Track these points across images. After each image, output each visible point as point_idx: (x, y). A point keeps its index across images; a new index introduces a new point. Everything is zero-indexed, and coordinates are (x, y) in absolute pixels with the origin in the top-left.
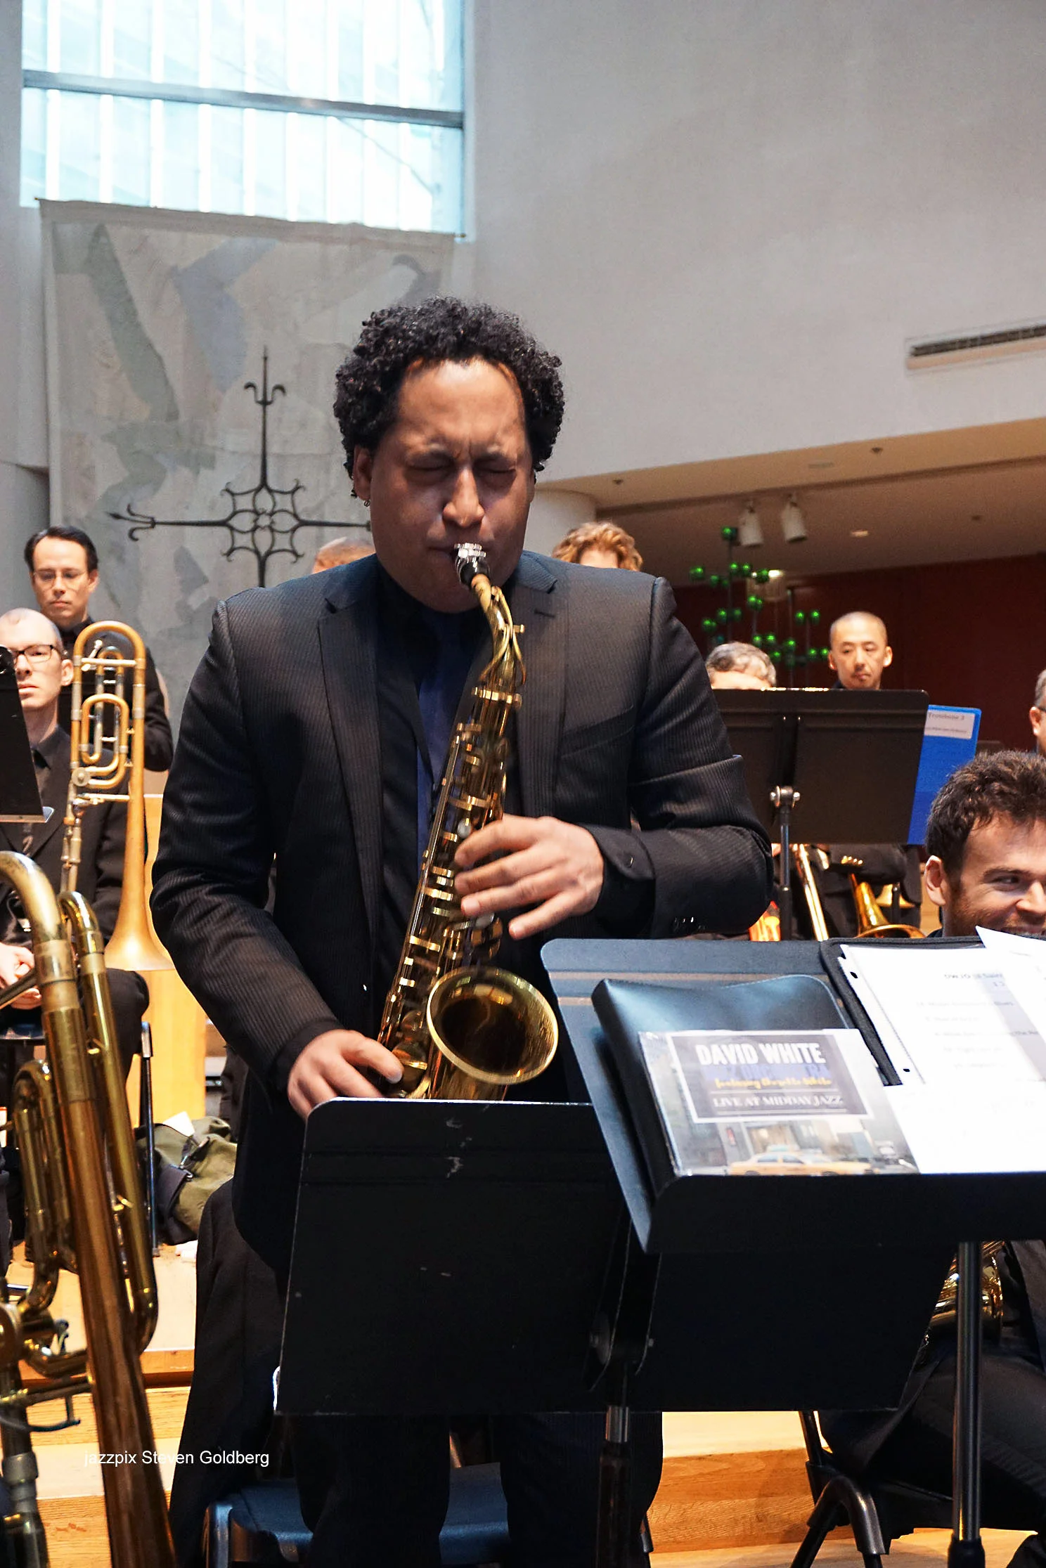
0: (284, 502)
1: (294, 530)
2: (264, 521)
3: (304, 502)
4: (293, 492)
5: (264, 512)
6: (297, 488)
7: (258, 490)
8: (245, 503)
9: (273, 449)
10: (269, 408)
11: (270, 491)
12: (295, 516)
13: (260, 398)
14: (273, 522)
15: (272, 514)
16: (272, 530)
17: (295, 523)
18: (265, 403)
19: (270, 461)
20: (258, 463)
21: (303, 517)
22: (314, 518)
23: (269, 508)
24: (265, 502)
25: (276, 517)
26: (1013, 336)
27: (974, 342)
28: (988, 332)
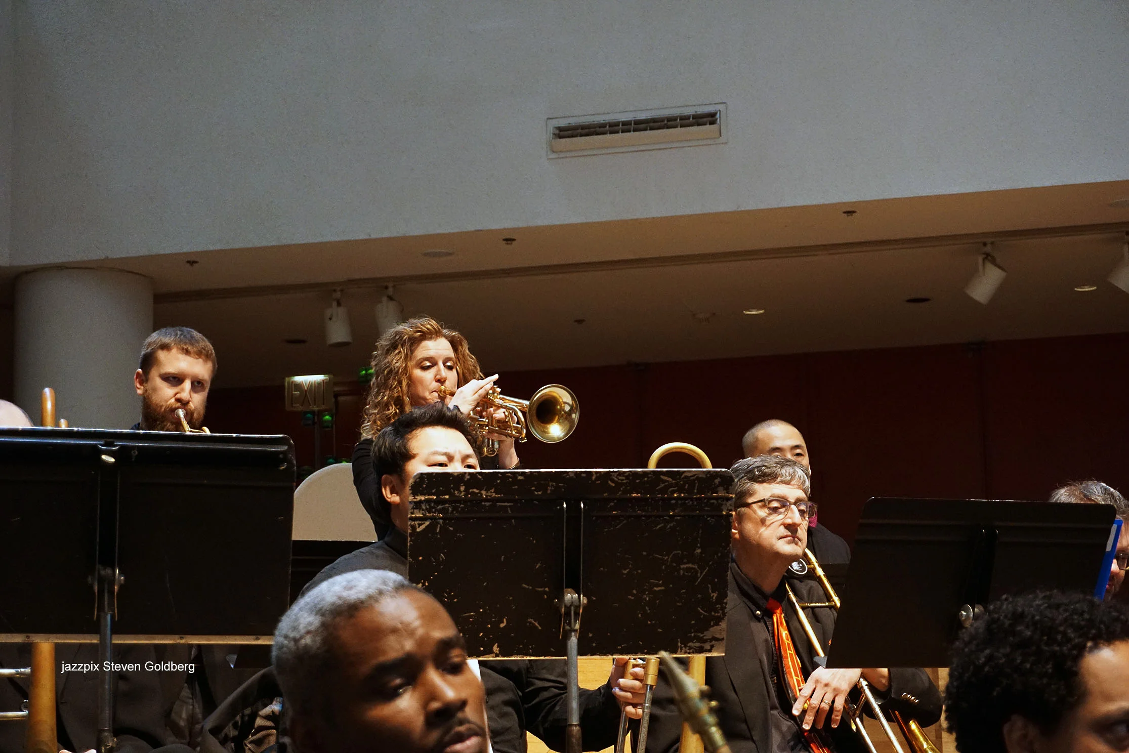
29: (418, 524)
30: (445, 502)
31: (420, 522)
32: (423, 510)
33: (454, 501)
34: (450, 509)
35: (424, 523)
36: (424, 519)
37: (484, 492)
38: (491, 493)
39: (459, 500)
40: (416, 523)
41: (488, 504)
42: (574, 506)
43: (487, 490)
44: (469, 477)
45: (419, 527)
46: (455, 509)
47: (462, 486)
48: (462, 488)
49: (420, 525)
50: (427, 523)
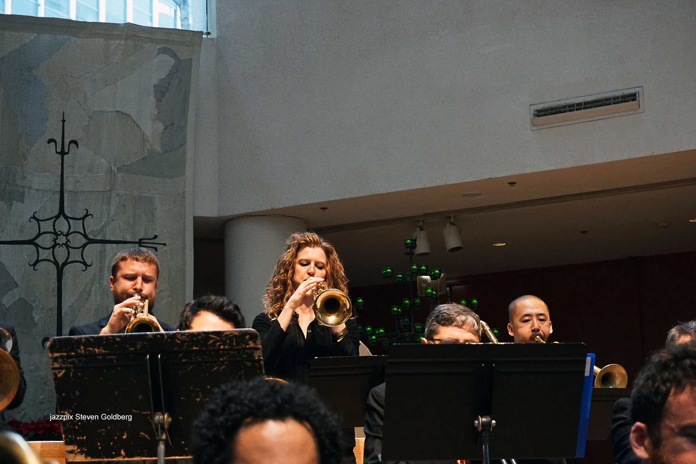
0: (77, 226)
1: (84, 246)
2: (62, 240)
3: (91, 225)
4: (83, 218)
5: (62, 233)
6: (87, 215)
7: (57, 217)
8: (47, 226)
9: (68, 187)
10: (66, 157)
11: (66, 218)
12: (85, 236)
13: (59, 150)
14: (68, 241)
15: (67, 235)
16: (68, 247)
17: (84, 241)
18: (63, 153)
19: (66, 195)
20: (57, 197)
21: (91, 237)
22: (98, 238)
23: (65, 230)
24: (62, 226)
25: (70, 237)
26: (607, 102)
27: (579, 106)
28: (589, 99)
29: (58, 372)
30: (72, 357)
31: (59, 371)
32: (60, 363)
33: (78, 356)
34: (77, 361)
35: (62, 372)
36: (61, 368)
37: (96, 350)
38: (101, 350)
39: (81, 356)
40: (57, 371)
41: (100, 357)
42: (153, 357)
43: (98, 348)
44: (85, 340)
45: (59, 374)
46: (80, 361)
47: (82, 346)
48: (82, 348)
49: (59, 373)
50: (64, 371)
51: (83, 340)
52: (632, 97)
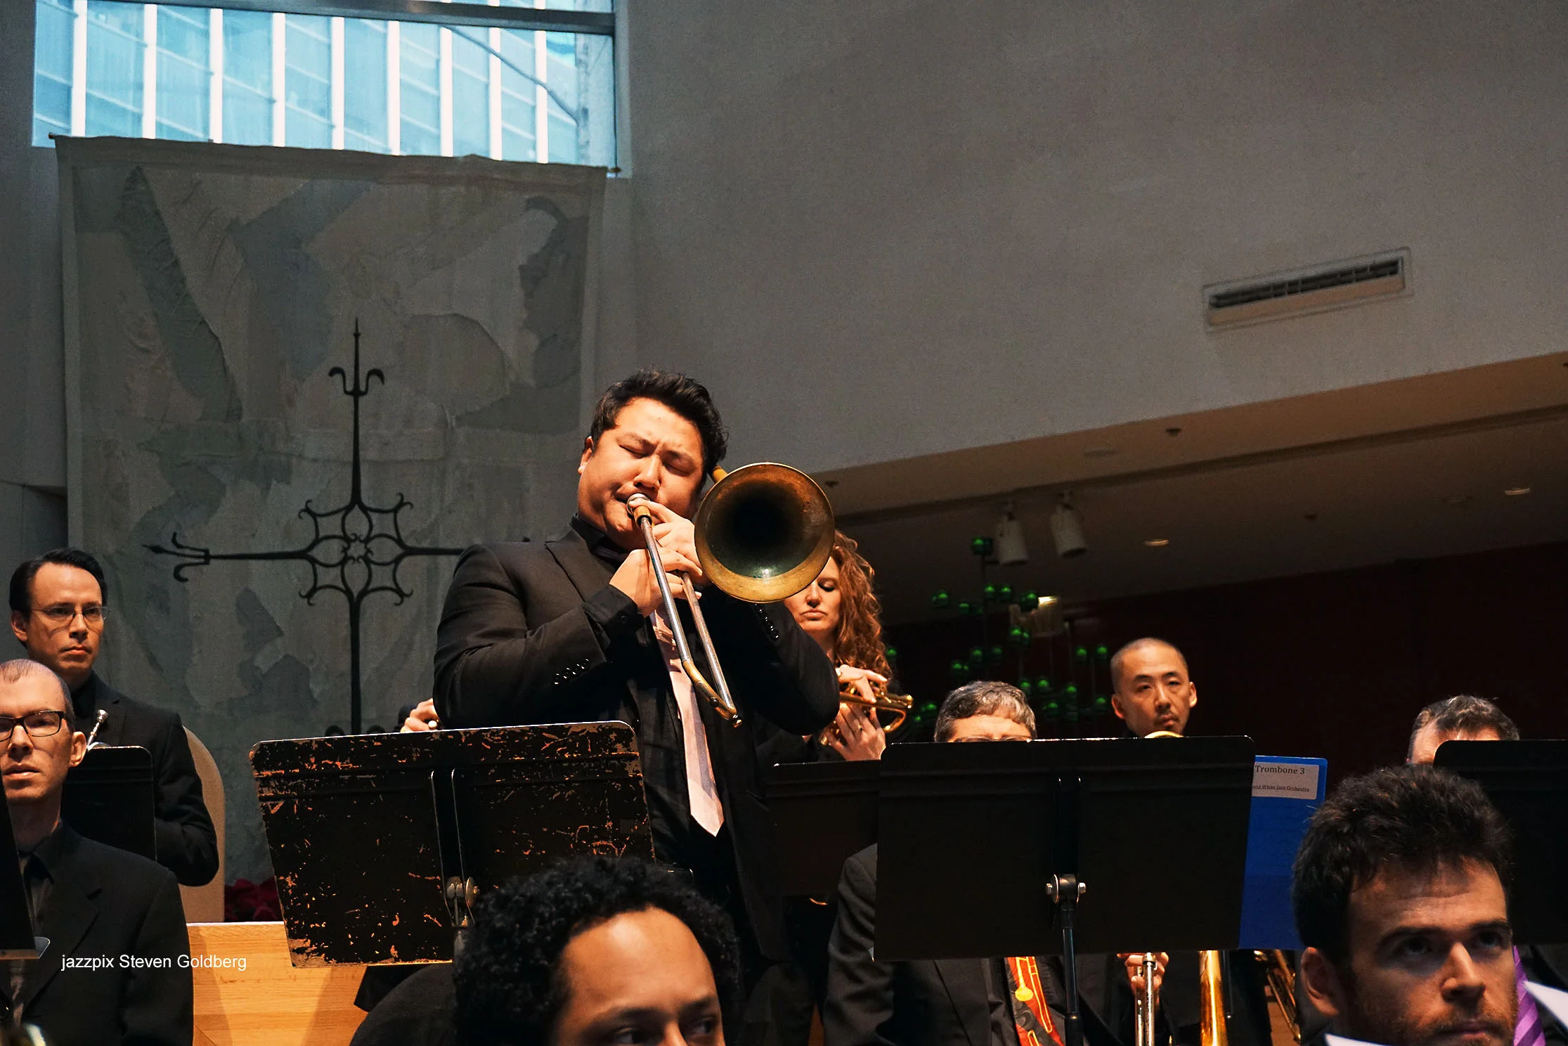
0: (383, 524)
1: (397, 561)
2: (357, 550)
3: (411, 524)
4: (395, 511)
5: (357, 538)
6: (401, 504)
7: (348, 509)
8: (330, 526)
9: (369, 453)
10: (362, 400)
11: (365, 510)
12: (399, 541)
13: (350, 388)
14: (369, 551)
15: (368, 540)
16: (368, 562)
17: (399, 551)
18: (356, 393)
19: (364, 469)
20: (349, 471)
21: (410, 543)
22: (426, 544)
23: (363, 530)
24: (358, 524)
25: (371, 545)
26: (1343, 279)
27: (1293, 287)
28: (1311, 273)
29: (271, 804)
30: (295, 777)
31: (272, 802)
32: (273, 788)
33: (306, 774)
34: (304, 785)
35: (277, 804)
36: (276, 798)
37: (338, 763)
38: (347, 763)
39: (311, 774)
40: (269, 803)
41: (346, 777)
42: (442, 777)
43: (342, 761)
44: (316, 746)
45: (272, 808)
46: (309, 784)
47: (312, 757)
48: (313, 760)
49: (273, 806)
50: (281, 803)
51: (315, 746)
52: (1391, 268)
